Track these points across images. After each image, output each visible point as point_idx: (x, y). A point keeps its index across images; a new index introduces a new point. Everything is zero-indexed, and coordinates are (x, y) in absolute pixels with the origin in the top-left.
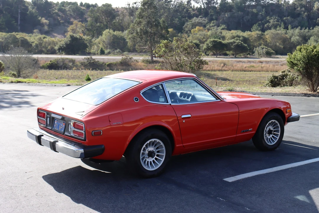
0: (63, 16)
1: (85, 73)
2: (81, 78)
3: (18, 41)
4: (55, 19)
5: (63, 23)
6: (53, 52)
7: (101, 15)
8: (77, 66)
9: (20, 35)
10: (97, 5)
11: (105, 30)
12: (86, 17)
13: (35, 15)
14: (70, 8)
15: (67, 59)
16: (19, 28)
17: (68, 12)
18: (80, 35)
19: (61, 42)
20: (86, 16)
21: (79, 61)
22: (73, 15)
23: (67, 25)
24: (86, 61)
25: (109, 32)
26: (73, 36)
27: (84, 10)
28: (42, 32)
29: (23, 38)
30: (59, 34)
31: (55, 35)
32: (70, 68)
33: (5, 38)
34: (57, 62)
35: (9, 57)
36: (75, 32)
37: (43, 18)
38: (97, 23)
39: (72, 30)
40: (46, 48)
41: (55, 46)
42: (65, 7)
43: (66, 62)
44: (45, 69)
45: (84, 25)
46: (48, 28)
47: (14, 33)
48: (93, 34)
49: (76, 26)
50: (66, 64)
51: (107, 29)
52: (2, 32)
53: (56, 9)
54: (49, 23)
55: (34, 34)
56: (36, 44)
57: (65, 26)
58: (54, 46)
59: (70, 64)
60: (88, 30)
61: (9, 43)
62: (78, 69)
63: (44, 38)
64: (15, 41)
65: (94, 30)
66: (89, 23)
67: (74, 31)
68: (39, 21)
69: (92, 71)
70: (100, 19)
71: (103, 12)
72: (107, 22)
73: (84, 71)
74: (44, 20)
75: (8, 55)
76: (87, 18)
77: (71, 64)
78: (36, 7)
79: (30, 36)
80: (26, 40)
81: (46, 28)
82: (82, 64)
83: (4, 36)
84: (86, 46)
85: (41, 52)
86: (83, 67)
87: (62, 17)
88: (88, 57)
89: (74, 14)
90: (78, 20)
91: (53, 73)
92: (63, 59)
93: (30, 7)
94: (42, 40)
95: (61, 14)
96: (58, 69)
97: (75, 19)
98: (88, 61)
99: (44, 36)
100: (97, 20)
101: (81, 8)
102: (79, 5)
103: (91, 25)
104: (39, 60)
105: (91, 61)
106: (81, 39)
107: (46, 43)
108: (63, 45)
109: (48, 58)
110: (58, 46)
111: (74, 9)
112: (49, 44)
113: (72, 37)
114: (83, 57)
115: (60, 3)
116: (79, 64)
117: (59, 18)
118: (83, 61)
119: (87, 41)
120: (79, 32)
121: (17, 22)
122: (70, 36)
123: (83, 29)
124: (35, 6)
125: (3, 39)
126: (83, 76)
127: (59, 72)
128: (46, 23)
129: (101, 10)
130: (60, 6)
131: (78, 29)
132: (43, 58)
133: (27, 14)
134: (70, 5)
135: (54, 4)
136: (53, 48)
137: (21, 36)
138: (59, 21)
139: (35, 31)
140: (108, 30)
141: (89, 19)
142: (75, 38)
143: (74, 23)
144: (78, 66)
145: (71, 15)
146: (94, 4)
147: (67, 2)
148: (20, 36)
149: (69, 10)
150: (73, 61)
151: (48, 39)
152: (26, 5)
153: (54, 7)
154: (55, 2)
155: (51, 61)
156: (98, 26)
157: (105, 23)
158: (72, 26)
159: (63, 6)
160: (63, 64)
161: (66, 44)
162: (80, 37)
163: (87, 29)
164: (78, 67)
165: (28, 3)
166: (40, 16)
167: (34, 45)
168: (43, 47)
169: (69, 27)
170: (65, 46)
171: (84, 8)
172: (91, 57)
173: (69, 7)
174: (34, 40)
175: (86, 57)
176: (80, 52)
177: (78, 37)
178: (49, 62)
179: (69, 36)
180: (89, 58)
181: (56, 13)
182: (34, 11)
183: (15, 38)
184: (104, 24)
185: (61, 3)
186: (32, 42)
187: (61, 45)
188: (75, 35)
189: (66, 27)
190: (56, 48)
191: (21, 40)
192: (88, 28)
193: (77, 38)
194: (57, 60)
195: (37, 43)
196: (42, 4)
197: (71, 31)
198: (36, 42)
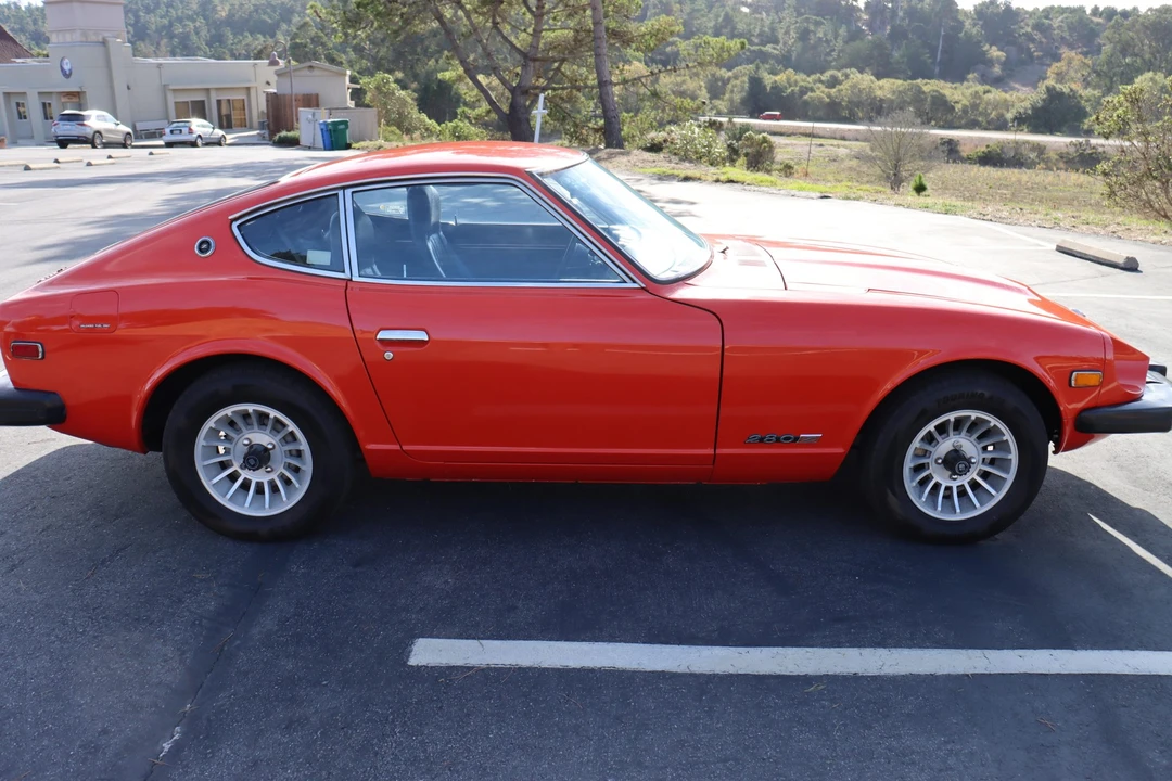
0: (1044, 40)
1: (1062, 178)
2: (1050, 191)
3: (926, 98)
4: (1022, 49)
5: (1038, 58)
6: (1001, 126)
7: (1142, 35)
8: (1047, 161)
9: (929, 86)
10: (1138, 11)
11: (1141, 74)
12: (1102, 42)
13: (975, 40)
14: (1062, 21)
15: (1027, 142)
16: (937, 70)
17: (1056, 32)
18: (1074, 86)
19: (1022, 104)
20: (1100, 41)
21: (1054, 150)
22: (1068, 37)
23: (1048, 62)
24: (1072, 149)
25: (1152, 79)
26: (1054, 88)
27: (1098, 24)
28: (984, 79)
29: (937, 91)
30: (1024, 85)
31: (1017, 86)
32: (1030, 165)
33: (900, 92)
34: (1002, 149)
35: (881, 132)
36: (1063, 79)
37: (994, 48)
38: (1124, 57)
39: (1057, 74)
40: (987, 115)
41: (1008, 111)
42: (1051, 19)
43: (1024, 150)
44: (971, 163)
45: (1088, 61)
46: (1002, 70)
47: (919, 81)
48: (1108, 84)
49: (1069, 63)
50: (1021, 154)
51: (1149, 70)
52: (897, 78)
53: (1028, 25)
54: (1007, 58)
55: (965, 83)
56: (965, 106)
57: (1043, 64)
58: (1005, 112)
59: (1031, 156)
60: (1099, 74)
61: (905, 101)
62: (1049, 169)
63: (986, 92)
64: (919, 98)
65: (1115, 75)
66: (1103, 57)
67: (1060, 77)
68: (984, 53)
69: (1082, 175)
70: (1135, 46)
71: (1147, 28)
72: (1152, 54)
73: (1062, 173)
74: (995, 53)
75: (879, 129)
76: (1104, 45)
77: (1033, 156)
78: (981, 22)
79: (956, 88)
80: (944, 96)
81: (997, 70)
82: (1062, 158)
83: (898, 86)
84: (1082, 114)
85: (973, 125)
86: (1062, 165)
87: (1041, 43)
88: (1081, 140)
89: (1072, 36)
90: (1079, 50)
91: (986, 174)
92: (1016, 143)
93: (968, 24)
94: (980, 98)
95: (1037, 36)
96: (1002, 166)
97: (1071, 47)
98: (1077, 150)
99: (987, 87)
100: (1125, 49)
101: (1092, 21)
102: (1088, 12)
103: (1109, 62)
104: (962, 142)
105: (1085, 150)
106: (1073, 95)
107: (988, 103)
108: (1026, 109)
109: (983, 139)
110: (1014, 111)
111: (1072, 23)
112: (995, 107)
113: (1050, 90)
114: (1068, 140)
115: (1040, 10)
116: (1054, 157)
117: (1031, 46)
118: (1065, 150)
119: (1087, 101)
120: (1072, 79)
121: (933, 55)
122: (1047, 88)
123: (1086, 73)
124: (979, 19)
125: (894, 92)
126: (1057, 185)
127: (999, 173)
128: (998, 58)
129: (1142, 24)
130: (1040, 18)
131: (1072, 73)
132: (971, 138)
133: (959, 38)
134: (1065, 15)
135: (1027, 12)
136: (1002, 115)
137: (935, 88)
138: (1030, 55)
139: (970, 76)
140: (1151, 74)
141: (1107, 48)
142: (1057, 93)
143: (1064, 56)
144: (1051, 161)
145: (1063, 38)
146: (1129, 7)
147: (1060, 7)
148: (931, 88)
149: (1060, 27)
150: (1040, 149)
151: (996, 94)
152: (961, 17)
153: (1022, 21)
154: (1029, 8)
155: (988, 146)
156: (1127, 64)
157: (1147, 56)
158: (1058, 64)
159: (1047, 18)
160: (1016, 154)
161: (1034, 108)
162: (1072, 90)
163: (1095, 72)
164: (1050, 164)
165: (965, 13)
166: (987, 41)
167: (958, 107)
168: (981, 114)
169: (1050, 66)
170: (1030, 112)
171: (1100, 20)
172: (1088, 142)
173: (1060, 19)
174: (961, 97)
175: (1074, 140)
176: (1065, 129)
177: (1066, 90)
178: (984, 149)
179: (1044, 88)
180: (1080, 144)
181: (1026, 34)
182: (974, 31)
183: (920, 91)
184: (1144, 60)
185: (1044, 10)
186: (956, 102)
187: (1022, 110)
188: (1058, 86)
189: (1045, 68)
190: (1009, 116)
191: (932, 96)
192: (1099, 68)
193: (1062, 94)
194: (1002, 145)
195: (968, 104)
196: (998, 14)
197: (1053, 75)
198: (965, 102)
